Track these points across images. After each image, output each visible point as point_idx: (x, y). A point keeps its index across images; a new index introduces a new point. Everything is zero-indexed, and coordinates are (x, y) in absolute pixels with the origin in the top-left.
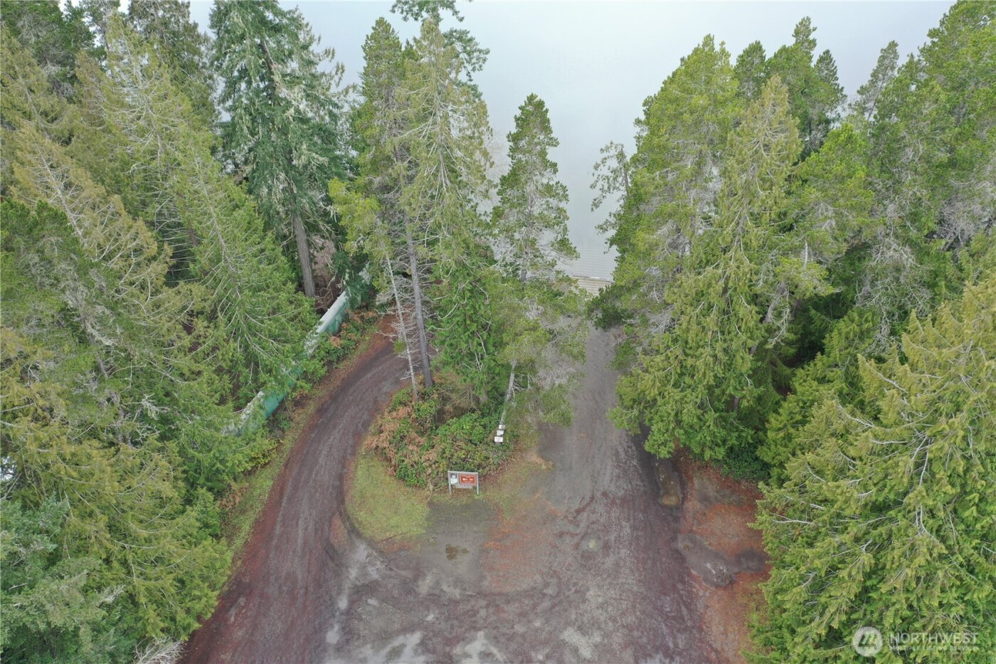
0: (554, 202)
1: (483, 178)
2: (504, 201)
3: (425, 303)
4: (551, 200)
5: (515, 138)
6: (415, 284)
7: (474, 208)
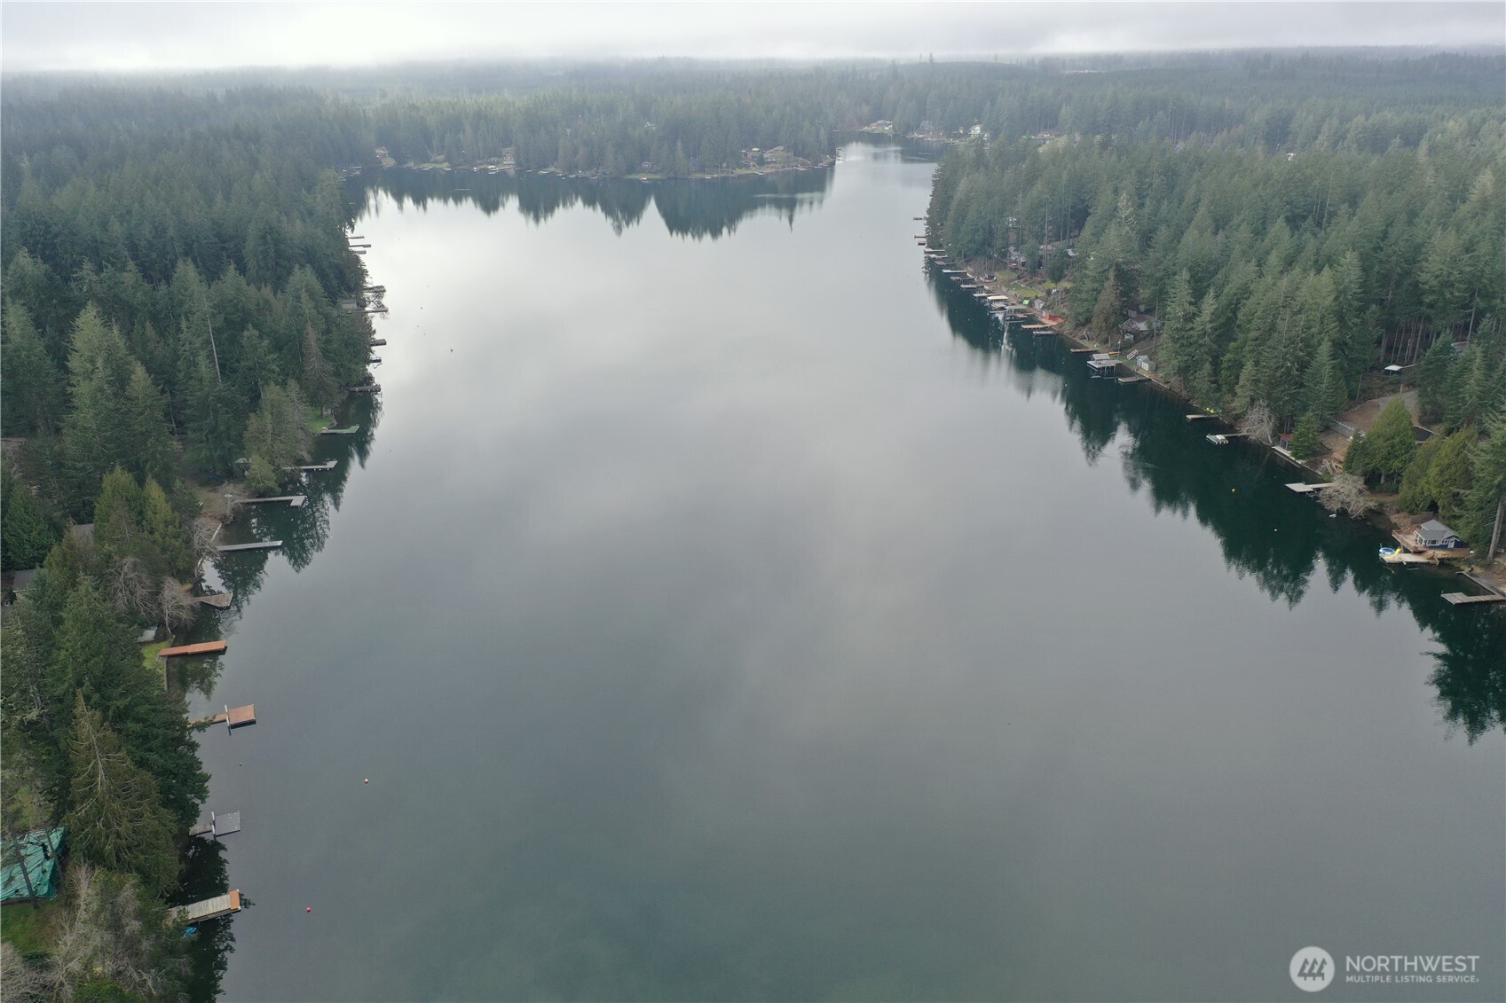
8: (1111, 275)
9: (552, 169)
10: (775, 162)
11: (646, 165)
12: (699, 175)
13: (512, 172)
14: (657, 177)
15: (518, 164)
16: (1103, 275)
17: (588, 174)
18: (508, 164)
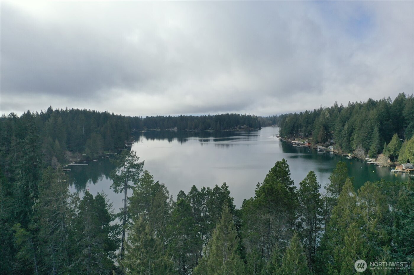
8: (322, 127)
11: (210, 128)
12: (223, 130)
15: (178, 128)
16: (320, 127)
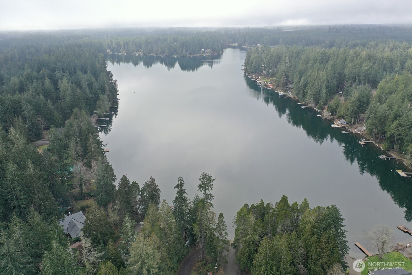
0: (224, 227)
1: (214, 223)
2: (217, 227)
3: (204, 243)
4: (224, 226)
5: (219, 218)
6: (203, 240)
7: (213, 227)
9: (152, 55)
10: (208, 53)
11: (176, 53)
12: (189, 56)
13: (141, 55)
14: (179, 56)
15: (143, 53)
16: (282, 75)
17: (161, 56)
18: (141, 53)
